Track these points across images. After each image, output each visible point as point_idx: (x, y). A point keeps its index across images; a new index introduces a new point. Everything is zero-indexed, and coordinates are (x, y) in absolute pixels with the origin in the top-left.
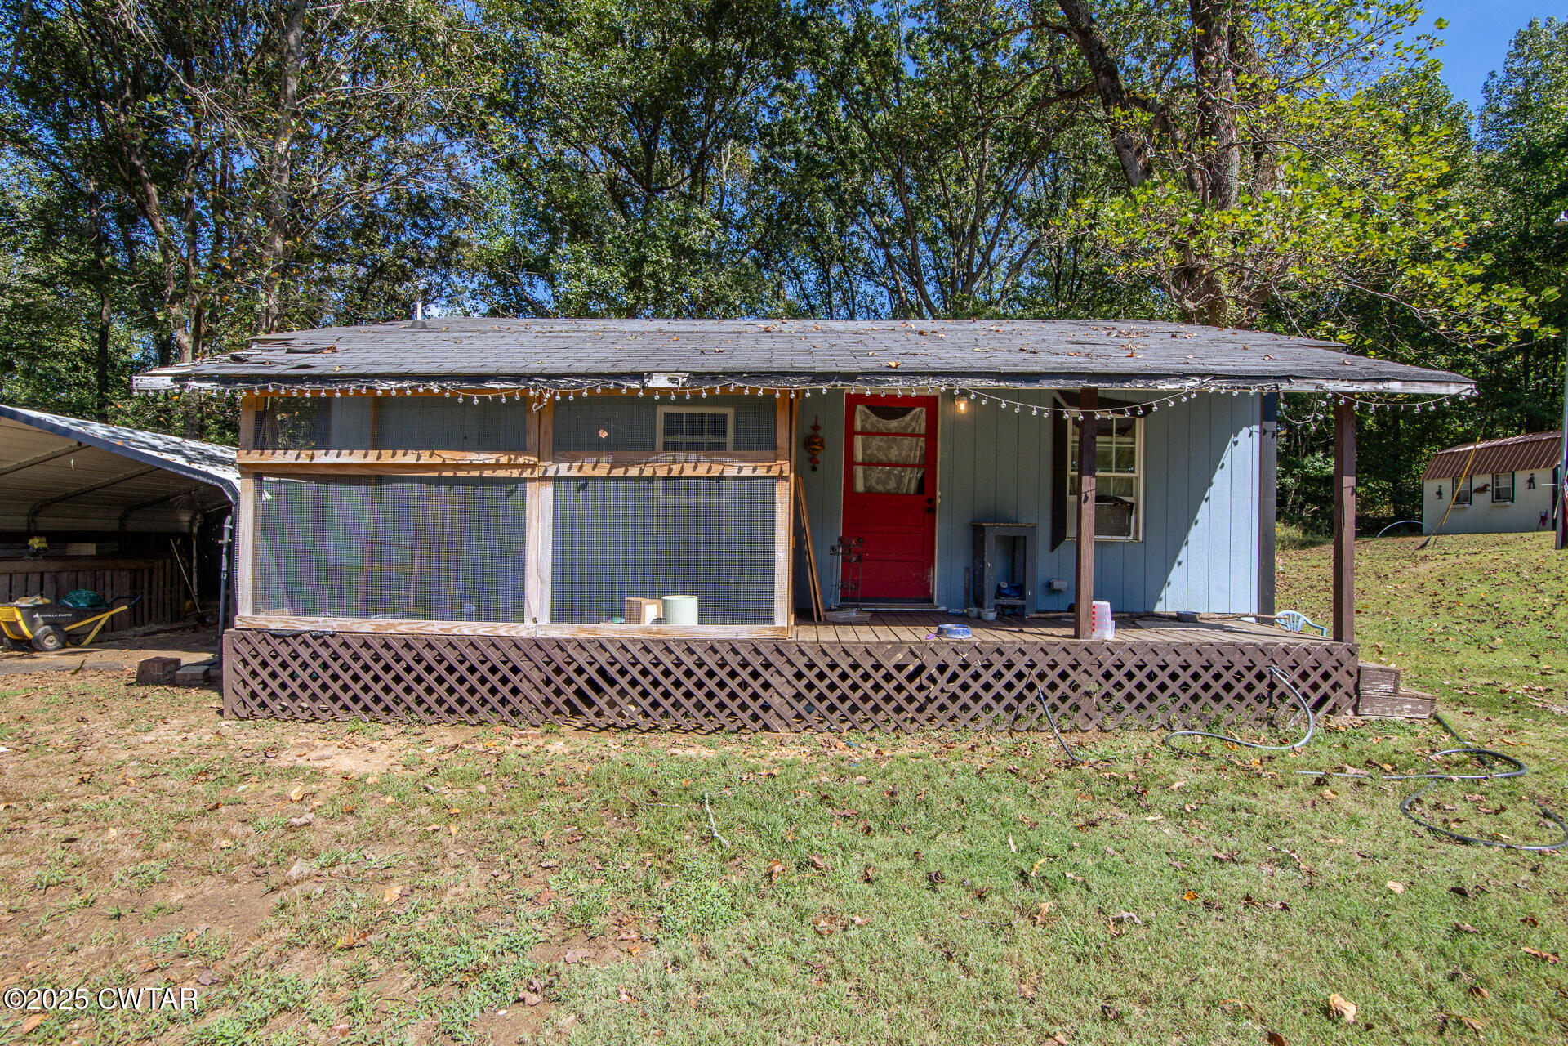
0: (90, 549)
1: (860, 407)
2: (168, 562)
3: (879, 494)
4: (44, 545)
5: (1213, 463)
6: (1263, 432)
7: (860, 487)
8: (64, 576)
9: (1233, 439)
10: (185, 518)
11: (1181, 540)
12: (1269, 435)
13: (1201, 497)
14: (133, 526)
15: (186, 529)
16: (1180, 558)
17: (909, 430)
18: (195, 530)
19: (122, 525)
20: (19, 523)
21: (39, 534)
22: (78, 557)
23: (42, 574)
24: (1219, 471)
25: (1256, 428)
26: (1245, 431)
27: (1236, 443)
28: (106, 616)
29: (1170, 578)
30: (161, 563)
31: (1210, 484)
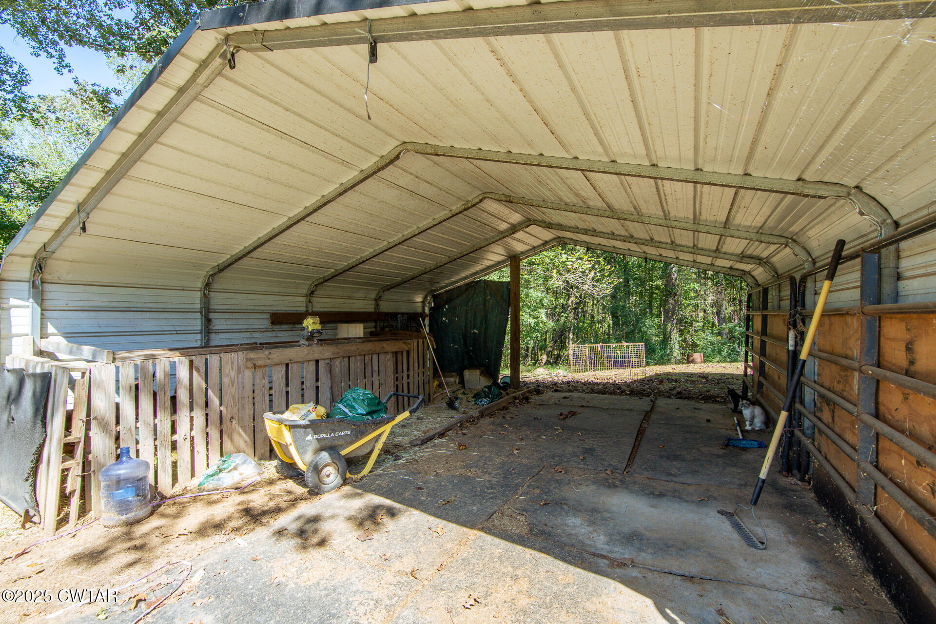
0: (357, 330)
2: (421, 341)
4: (318, 327)
8: (337, 362)
10: (419, 299)
14: (386, 307)
15: (419, 310)
18: (427, 310)
19: (377, 305)
20: (298, 304)
21: (314, 314)
22: (347, 340)
23: (317, 362)
28: (387, 429)
30: (416, 343)
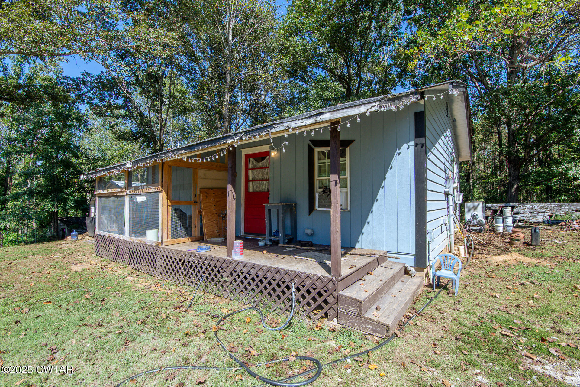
1: (251, 159)
3: (257, 193)
5: (386, 166)
6: (416, 145)
7: (251, 190)
9: (397, 151)
11: (369, 210)
12: (419, 146)
13: (379, 186)
16: (368, 220)
17: (265, 166)
24: (389, 171)
25: (412, 143)
26: (405, 146)
27: (399, 154)
29: (363, 231)
31: (385, 179)
